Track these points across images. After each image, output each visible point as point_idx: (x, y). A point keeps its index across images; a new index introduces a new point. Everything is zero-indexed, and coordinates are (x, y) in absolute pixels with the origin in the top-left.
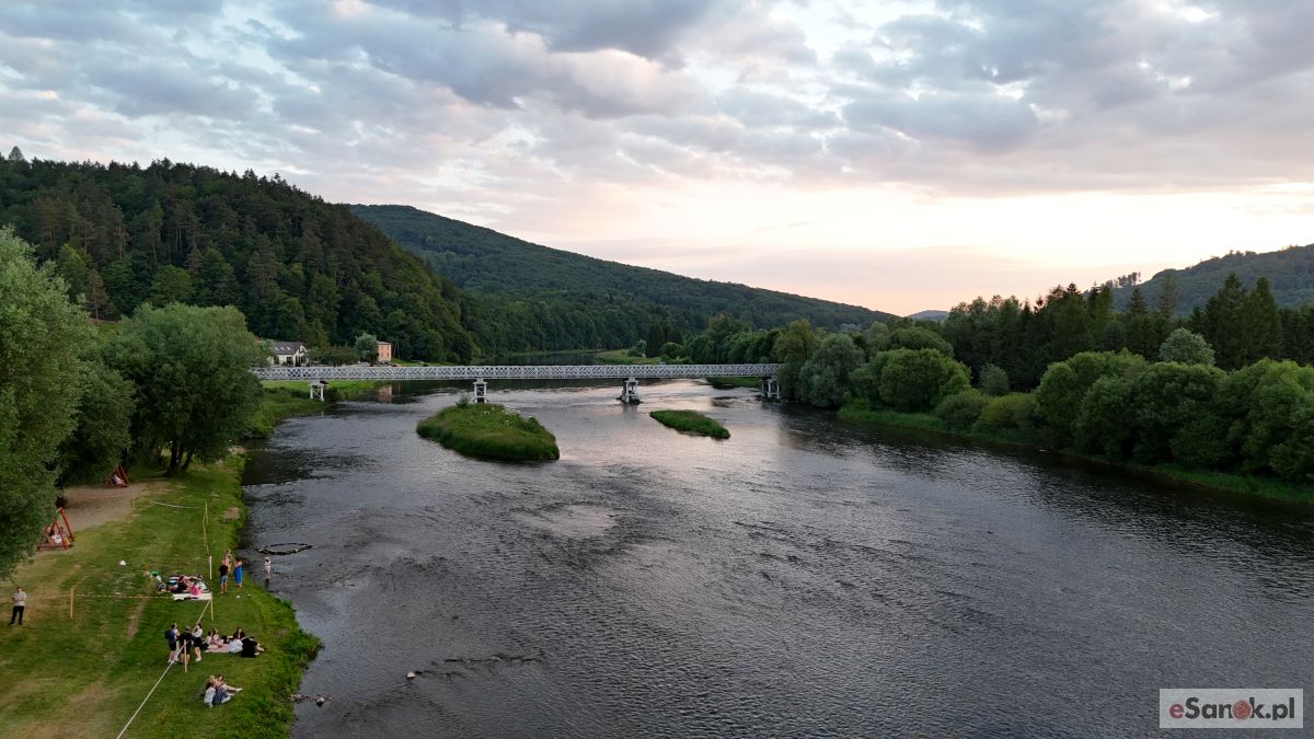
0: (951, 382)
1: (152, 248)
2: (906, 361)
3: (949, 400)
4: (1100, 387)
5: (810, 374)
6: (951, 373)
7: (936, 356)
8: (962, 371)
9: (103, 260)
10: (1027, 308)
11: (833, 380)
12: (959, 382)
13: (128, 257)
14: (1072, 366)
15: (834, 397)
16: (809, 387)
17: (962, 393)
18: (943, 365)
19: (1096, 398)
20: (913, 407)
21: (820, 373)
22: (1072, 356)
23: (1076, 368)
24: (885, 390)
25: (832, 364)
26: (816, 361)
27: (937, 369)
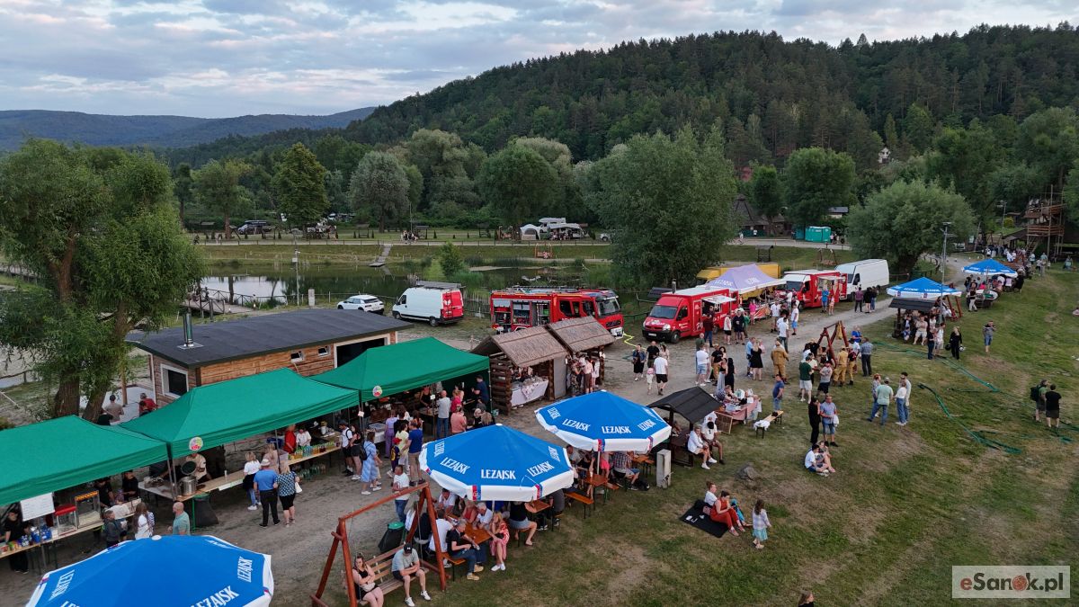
1: (978, 102)
9: (939, 115)
13: (960, 111)
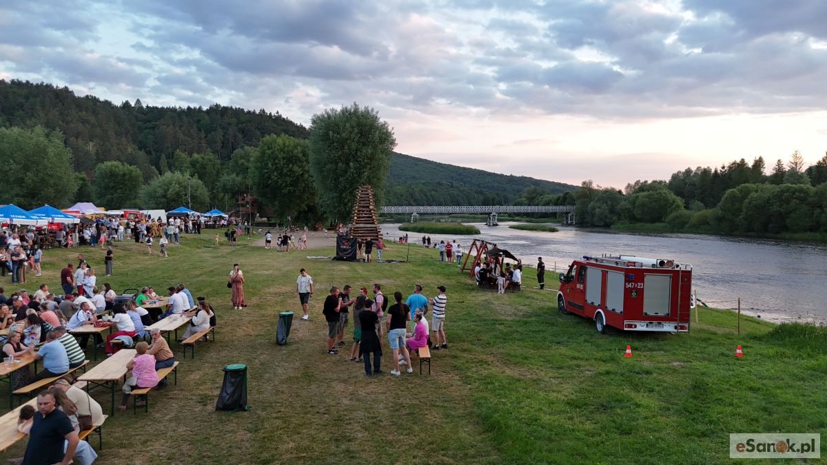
0: (674, 206)
2: (648, 197)
3: (674, 214)
4: (752, 197)
5: (594, 209)
6: (674, 202)
7: (665, 193)
8: (680, 201)
10: (716, 171)
11: (607, 211)
12: (678, 206)
14: (738, 190)
15: (608, 220)
16: (593, 215)
17: (680, 211)
18: (669, 198)
19: (750, 203)
20: (653, 221)
21: (599, 208)
22: (739, 185)
23: (741, 191)
24: (637, 213)
25: (606, 203)
26: (597, 202)
27: (666, 200)
